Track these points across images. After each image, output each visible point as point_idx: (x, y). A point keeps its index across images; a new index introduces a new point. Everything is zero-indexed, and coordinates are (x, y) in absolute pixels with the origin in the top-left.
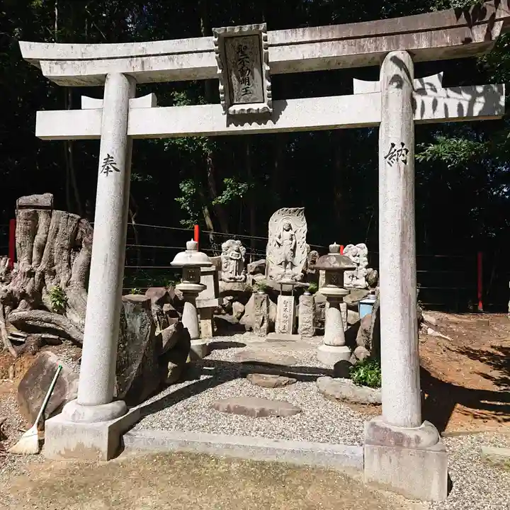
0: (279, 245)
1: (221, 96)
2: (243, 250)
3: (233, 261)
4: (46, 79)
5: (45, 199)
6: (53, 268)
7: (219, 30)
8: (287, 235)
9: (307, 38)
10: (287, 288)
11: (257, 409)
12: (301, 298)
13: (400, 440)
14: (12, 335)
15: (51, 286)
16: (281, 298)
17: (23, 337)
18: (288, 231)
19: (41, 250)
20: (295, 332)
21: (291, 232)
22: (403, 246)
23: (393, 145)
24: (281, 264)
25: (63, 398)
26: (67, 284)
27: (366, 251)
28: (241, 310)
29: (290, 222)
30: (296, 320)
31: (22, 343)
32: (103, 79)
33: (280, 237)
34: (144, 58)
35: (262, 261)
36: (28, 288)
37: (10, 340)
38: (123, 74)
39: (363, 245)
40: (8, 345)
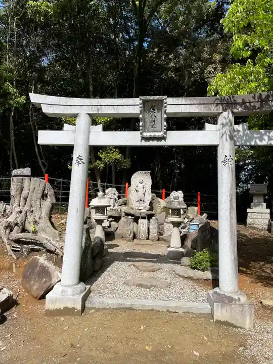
0: (137, 191)
1: (141, 128)
2: (117, 194)
3: (112, 200)
4: (43, 113)
5: (27, 171)
6: (32, 209)
7: (143, 98)
8: (141, 186)
9: (184, 102)
10: (143, 215)
11: (149, 285)
12: (151, 220)
13: (231, 300)
14: (13, 247)
15: (30, 218)
16: (140, 221)
17: (19, 248)
18: (141, 183)
19: (26, 199)
20: (148, 239)
21: (143, 184)
22: (231, 206)
23: (226, 156)
24: (138, 201)
25: (51, 282)
26: (40, 218)
27: (182, 195)
28: (116, 227)
29: (142, 179)
30: (149, 232)
31: (18, 251)
32: (75, 116)
33: (137, 187)
34: (99, 107)
35: (125, 199)
36: (19, 221)
37: (12, 250)
38: (88, 114)
39: (181, 192)
40: (11, 253)
